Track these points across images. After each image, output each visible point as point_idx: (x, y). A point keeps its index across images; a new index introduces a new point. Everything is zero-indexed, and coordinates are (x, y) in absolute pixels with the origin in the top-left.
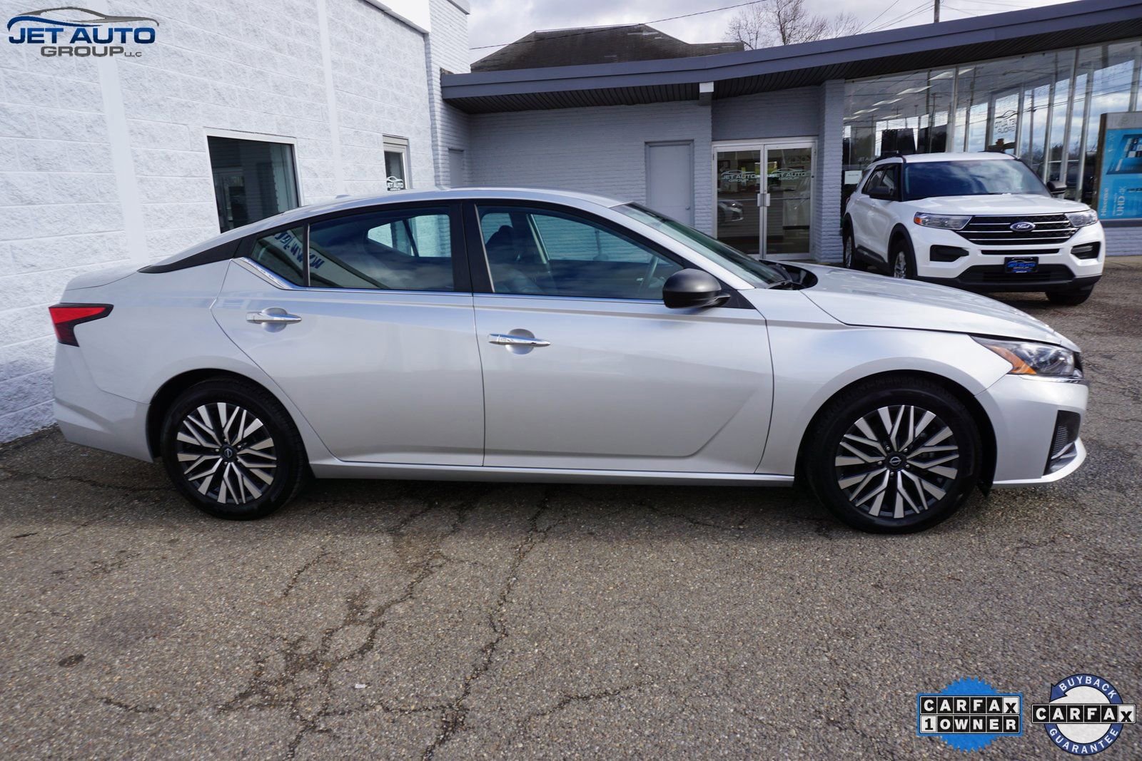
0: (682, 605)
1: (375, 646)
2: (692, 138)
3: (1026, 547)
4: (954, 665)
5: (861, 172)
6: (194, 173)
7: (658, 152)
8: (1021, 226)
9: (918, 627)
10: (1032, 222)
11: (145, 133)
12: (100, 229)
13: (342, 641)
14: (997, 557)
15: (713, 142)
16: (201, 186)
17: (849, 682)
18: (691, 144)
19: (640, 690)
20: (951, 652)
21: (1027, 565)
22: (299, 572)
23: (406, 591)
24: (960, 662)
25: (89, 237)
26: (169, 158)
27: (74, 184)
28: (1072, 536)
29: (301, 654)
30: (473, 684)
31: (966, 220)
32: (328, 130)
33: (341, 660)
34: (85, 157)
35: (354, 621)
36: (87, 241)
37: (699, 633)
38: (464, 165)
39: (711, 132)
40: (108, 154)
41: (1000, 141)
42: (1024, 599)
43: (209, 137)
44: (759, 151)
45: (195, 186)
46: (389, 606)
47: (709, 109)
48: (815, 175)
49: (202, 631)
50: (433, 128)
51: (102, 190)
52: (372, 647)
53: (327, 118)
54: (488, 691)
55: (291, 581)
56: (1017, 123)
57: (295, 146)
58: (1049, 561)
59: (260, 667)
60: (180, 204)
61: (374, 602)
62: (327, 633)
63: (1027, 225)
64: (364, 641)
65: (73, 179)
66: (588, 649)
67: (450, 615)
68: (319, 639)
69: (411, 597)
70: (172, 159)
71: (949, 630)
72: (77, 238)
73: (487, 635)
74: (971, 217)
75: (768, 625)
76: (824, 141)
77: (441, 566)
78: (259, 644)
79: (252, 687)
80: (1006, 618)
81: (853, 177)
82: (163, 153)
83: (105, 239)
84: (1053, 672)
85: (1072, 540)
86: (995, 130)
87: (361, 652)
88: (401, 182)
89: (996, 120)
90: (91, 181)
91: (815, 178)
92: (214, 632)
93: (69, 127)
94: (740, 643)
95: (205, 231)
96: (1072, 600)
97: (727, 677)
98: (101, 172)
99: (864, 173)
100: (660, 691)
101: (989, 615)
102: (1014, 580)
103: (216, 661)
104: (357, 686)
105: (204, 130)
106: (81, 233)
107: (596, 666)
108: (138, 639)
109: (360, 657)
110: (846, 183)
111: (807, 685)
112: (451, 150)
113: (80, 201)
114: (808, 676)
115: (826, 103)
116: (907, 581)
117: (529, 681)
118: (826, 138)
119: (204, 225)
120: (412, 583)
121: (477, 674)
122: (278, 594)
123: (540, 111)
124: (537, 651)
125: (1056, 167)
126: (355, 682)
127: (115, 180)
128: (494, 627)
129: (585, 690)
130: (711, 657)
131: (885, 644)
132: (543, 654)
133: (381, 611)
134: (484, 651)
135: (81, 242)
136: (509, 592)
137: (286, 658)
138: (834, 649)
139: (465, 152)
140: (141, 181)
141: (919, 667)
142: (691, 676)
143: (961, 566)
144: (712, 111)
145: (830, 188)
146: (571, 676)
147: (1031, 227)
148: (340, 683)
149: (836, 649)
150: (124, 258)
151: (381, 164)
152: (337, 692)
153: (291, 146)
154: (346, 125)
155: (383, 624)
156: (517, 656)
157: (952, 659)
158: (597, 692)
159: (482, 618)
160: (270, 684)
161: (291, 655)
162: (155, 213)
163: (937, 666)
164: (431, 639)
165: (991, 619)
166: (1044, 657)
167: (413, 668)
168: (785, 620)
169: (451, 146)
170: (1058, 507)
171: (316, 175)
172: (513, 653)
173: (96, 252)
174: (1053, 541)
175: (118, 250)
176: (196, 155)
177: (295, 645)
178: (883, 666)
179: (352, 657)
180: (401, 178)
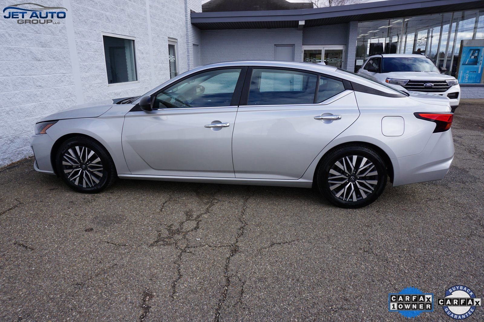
0: (308, 216)
1: (200, 227)
2: (294, 44)
3: (430, 200)
4: (406, 236)
5: (363, 61)
6: (98, 51)
7: (279, 49)
8: (428, 84)
9: (393, 224)
10: (433, 83)
11: (80, 33)
12: (64, 72)
13: (187, 226)
14: (419, 203)
15: (303, 46)
16: (100, 56)
17: (370, 240)
18: (294, 46)
19: (298, 242)
20: (405, 232)
21: (430, 206)
22: (164, 204)
23: (206, 210)
24: (408, 235)
25: (60, 75)
26: (89, 44)
27: (55, 53)
28: (446, 197)
29: (173, 230)
30: (239, 239)
31: (406, 82)
32: (147, 35)
33: (189, 231)
34: (58, 42)
35: (190, 220)
36: (59, 77)
37: (315, 225)
38: (198, 51)
39: (302, 41)
40: (67, 42)
41: (419, 49)
42: (430, 216)
43: (103, 36)
44: (321, 50)
45: (98, 56)
46: (201, 215)
47: (302, 32)
48: (344, 61)
49: (134, 222)
50: (187, 35)
51: (65, 56)
52: (199, 228)
53: (147, 29)
54: (244, 241)
55: (161, 206)
56: (426, 42)
57: (135, 41)
58: (438, 205)
59: (160, 233)
60: (93, 63)
61: (195, 214)
62: (181, 223)
63: (431, 84)
64: (195, 226)
65: (55, 51)
66: (277, 229)
67: (225, 218)
68: (178, 225)
69: (208, 212)
70: (90, 45)
71: (404, 225)
72: (55, 75)
73: (240, 225)
74: (409, 80)
75: (340, 223)
76: (348, 47)
77: (217, 203)
78: (157, 226)
79: (159, 239)
80: (423, 222)
81: (360, 62)
82: (87, 42)
83: (66, 76)
84: (440, 238)
85: (446, 199)
86: (417, 45)
87: (195, 229)
88: (174, 57)
89: (418, 41)
90: (61, 52)
91: (344, 62)
92: (139, 222)
93: (53, 30)
94: (331, 228)
95: (102, 75)
96: (446, 217)
97: (328, 238)
98: (64, 49)
99: (365, 61)
100: (305, 242)
101: (417, 221)
102: (426, 211)
103: (143, 231)
104: (197, 239)
105: (102, 33)
106: (57, 74)
107: (281, 234)
108: (111, 224)
109: (195, 230)
110: (357, 65)
111: (356, 240)
112: (194, 45)
113: (57, 60)
114: (356, 238)
115: (350, 31)
116: (388, 210)
117: (259, 238)
118: (349, 46)
119: (101, 72)
120: (208, 208)
121: (239, 236)
122: (158, 210)
123: (231, 30)
124: (259, 229)
125: (442, 61)
126: (196, 238)
127: (69, 52)
128: (242, 222)
129: (278, 241)
130: (322, 232)
131: (382, 229)
132: (262, 230)
133: (198, 217)
134: (240, 229)
135: (57, 77)
136: (244, 211)
137: (168, 231)
138: (364, 230)
139: (199, 46)
140: (79, 53)
141: (394, 236)
142: (315, 238)
143: (407, 206)
144: (303, 32)
145: (350, 67)
146: (273, 237)
147: (432, 85)
148: (190, 238)
149: (365, 230)
150: (72, 85)
151: (167, 50)
152: (190, 241)
153: (134, 41)
154: (154, 33)
155: (201, 221)
156: (252, 231)
157: (405, 234)
158: (283, 242)
159: (237, 219)
160: (165, 238)
161: (170, 230)
162: (83, 66)
163: (400, 236)
164: (220, 225)
165: (418, 223)
166: (437, 234)
167: (216, 234)
168: (346, 221)
169: (194, 43)
170: (441, 188)
171: (143, 53)
172: (251, 230)
173: (62, 81)
174: (439, 199)
175: (70, 81)
176: (99, 43)
177: (170, 226)
178: (382, 236)
179: (192, 230)
180: (174, 56)
